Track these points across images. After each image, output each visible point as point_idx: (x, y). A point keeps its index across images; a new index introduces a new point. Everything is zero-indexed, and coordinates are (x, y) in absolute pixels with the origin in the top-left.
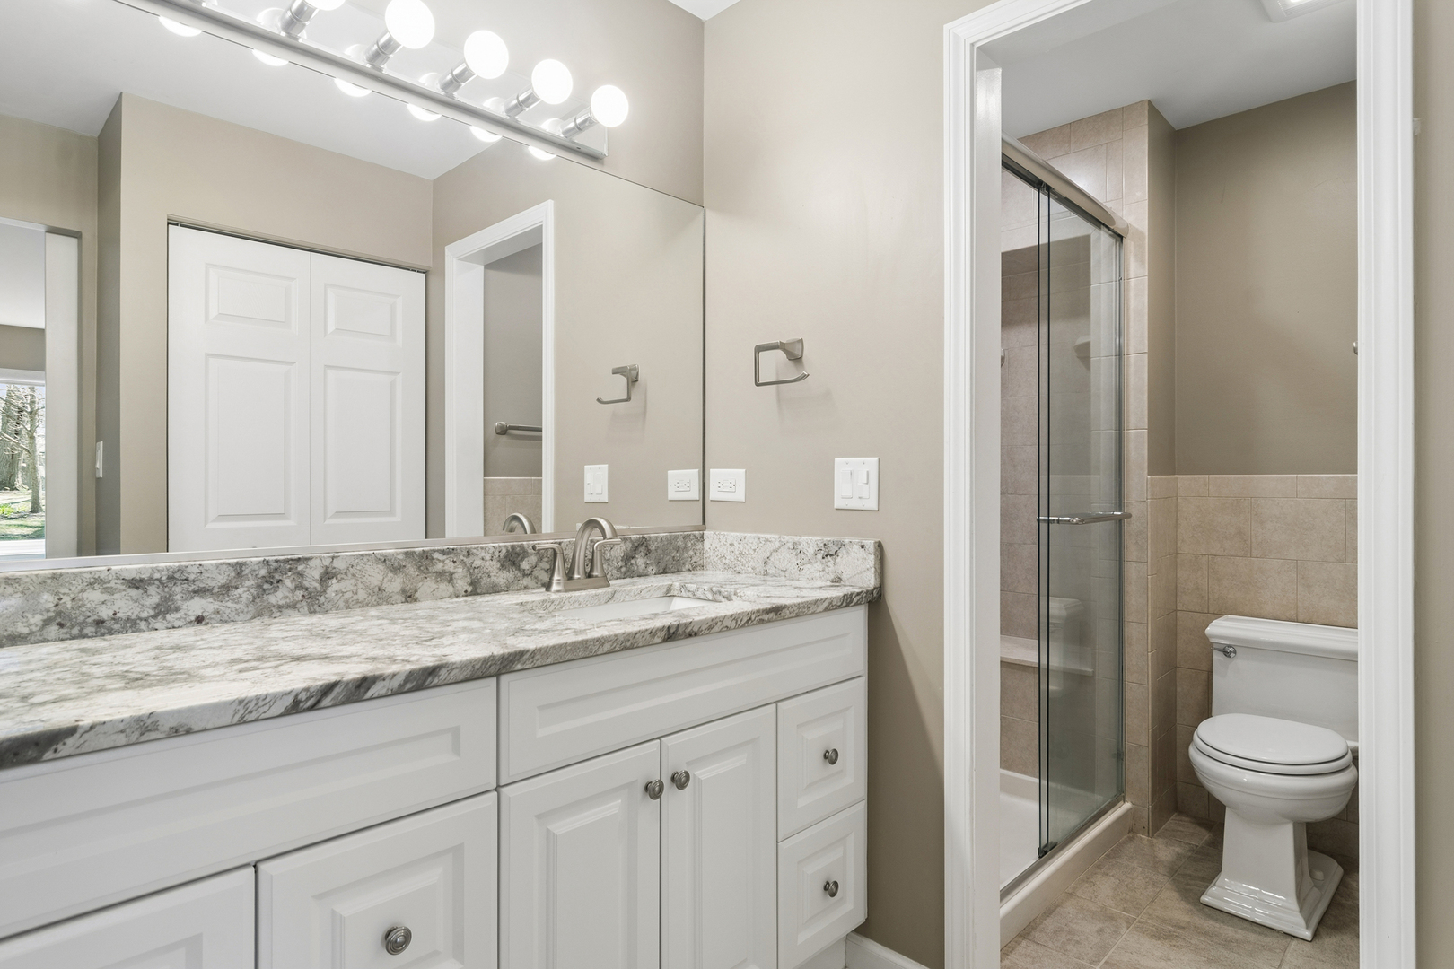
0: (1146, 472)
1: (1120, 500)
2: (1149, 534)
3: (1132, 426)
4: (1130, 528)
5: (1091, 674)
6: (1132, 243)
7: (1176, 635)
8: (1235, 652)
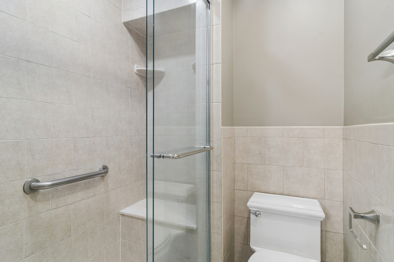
0: (221, 125)
1: (208, 140)
2: (222, 157)
3: (214, 101)
4: (214, 154)
5: (196, 229)
6: (214, 7)
7: (234, 201)
8: (260, 214)
